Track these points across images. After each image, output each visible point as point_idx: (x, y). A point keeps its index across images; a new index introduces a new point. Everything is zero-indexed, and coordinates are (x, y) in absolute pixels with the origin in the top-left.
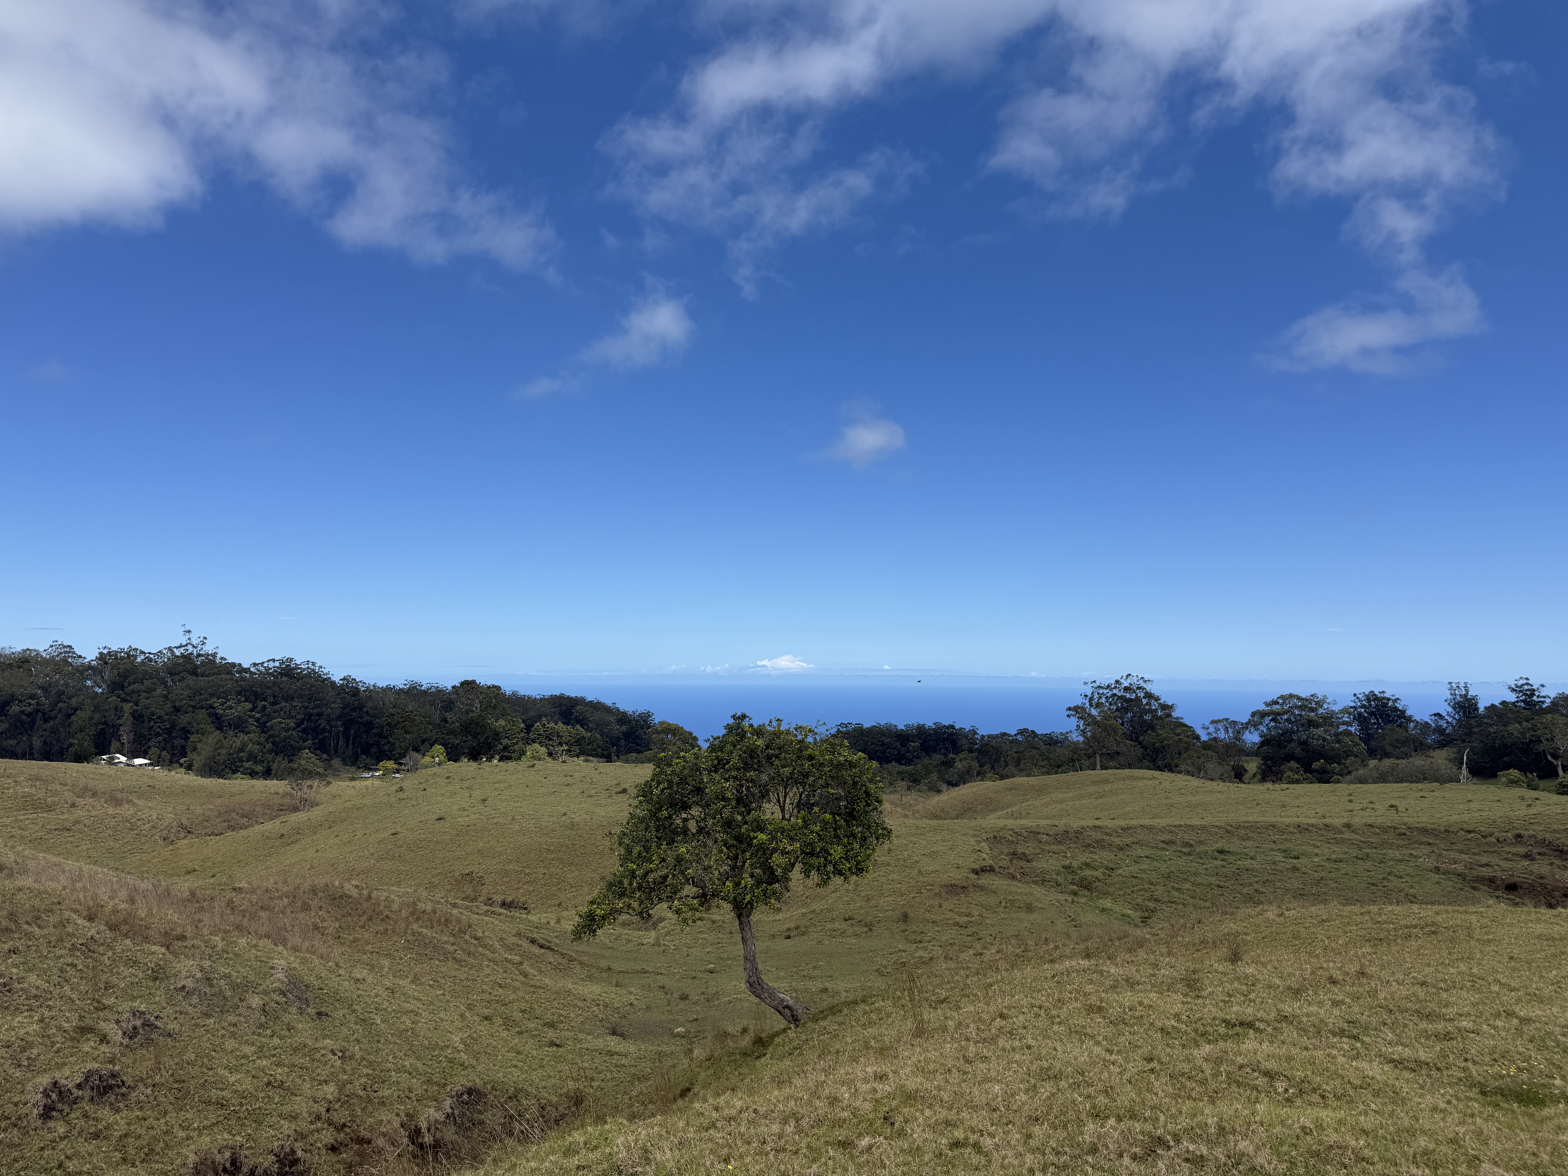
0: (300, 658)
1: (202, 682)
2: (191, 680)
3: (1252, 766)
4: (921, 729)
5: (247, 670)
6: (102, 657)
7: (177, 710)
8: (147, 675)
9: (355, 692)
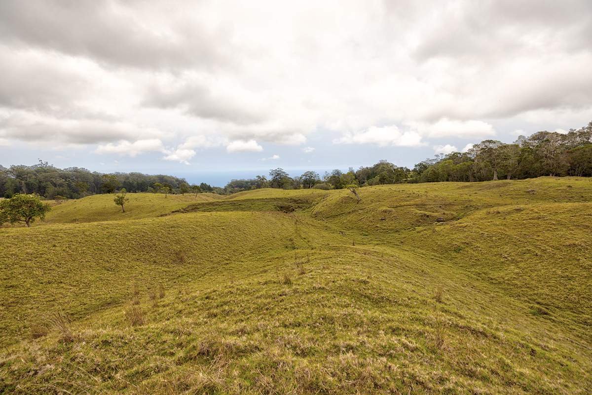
0: (79, 167)
1: (47, 174)
2: (44, 174)
3: (302, 186)
4: (251, 180)
5: (62, 171)
6: (12, 168)
7: (40, 182)
8: (28, 173)
9: (98, 176)
